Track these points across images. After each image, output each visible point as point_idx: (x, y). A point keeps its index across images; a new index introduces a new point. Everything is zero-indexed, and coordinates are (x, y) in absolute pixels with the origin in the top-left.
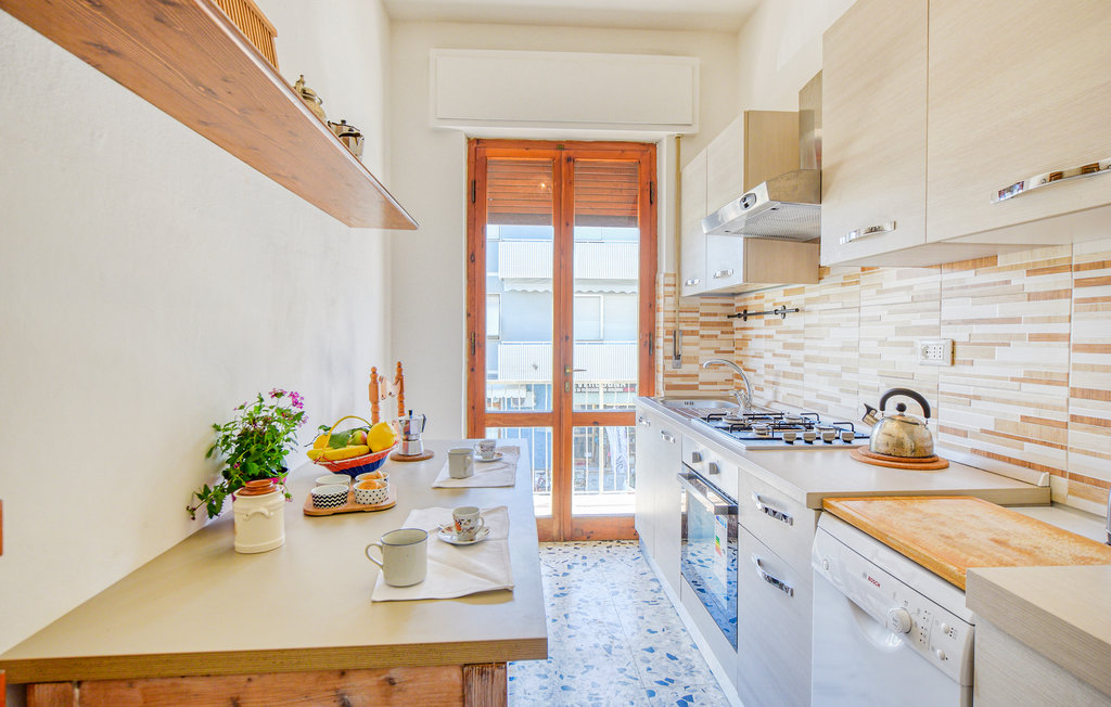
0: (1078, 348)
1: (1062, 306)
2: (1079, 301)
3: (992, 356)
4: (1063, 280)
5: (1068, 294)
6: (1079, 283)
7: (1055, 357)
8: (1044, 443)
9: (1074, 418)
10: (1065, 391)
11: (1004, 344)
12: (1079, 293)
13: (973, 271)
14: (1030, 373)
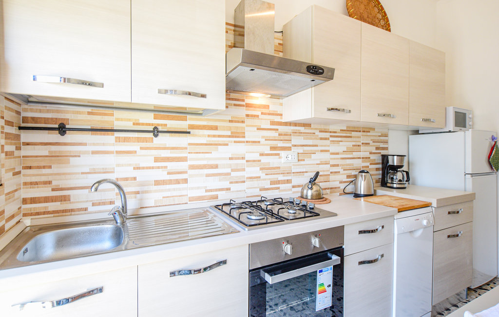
0: (332, 154)
1: (327, 142)
2: (331, 141)
3: (311, 157)
4: (327, 135)
5: (328, 139)
6: (331, 136)
7: (326, 156)
8: (325, 182)
9: (331, 173)
10: (329, 166)
11: (314, 153)
12: (331, 139)
13: (304, 128)
14: (322, 161)
